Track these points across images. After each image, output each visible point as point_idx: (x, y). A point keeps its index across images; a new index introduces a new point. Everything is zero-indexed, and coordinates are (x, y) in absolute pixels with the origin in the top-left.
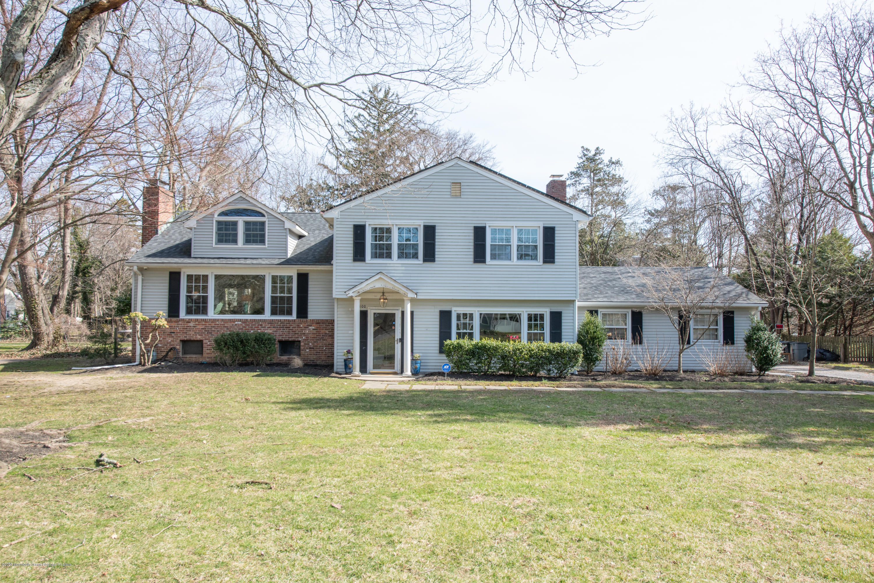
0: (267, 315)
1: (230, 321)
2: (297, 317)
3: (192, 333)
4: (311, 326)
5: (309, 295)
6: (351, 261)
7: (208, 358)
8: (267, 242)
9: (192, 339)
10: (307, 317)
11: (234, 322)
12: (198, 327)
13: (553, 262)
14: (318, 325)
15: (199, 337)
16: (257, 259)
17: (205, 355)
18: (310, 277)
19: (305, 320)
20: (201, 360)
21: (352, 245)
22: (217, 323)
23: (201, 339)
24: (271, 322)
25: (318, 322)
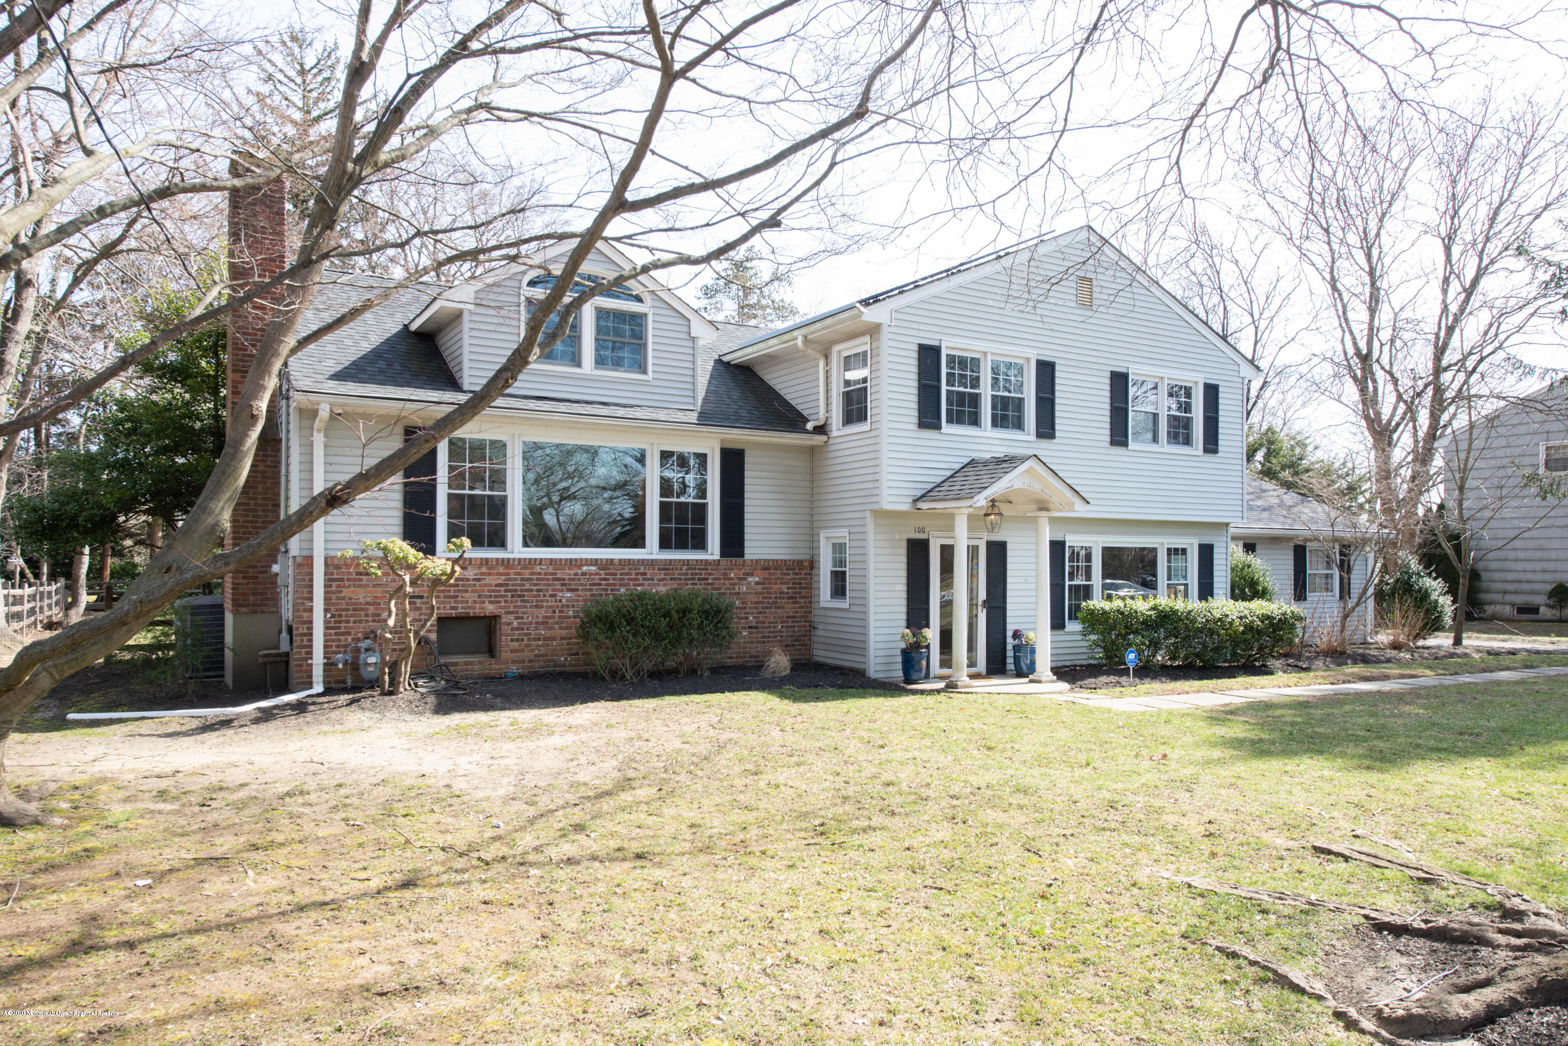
0: (652, 550)
1: (571, 563)
2: (723, 555)
3: (471, 597)
4: (752, 574)
5: (747, 502)
6: (914, 427)
7: (514, 662)
8: (650, 368)
9: (471, 612)
10: (741, 554)
11: (580, 567)
12: (487, 580)
13: (1215, 451)
14: (765, 574)
15: (490, 608)
16: (632, 406)
17: (505, 655)
18: (748, 459)
19: (741, 559)
20: (493, 667)
21: (915, 391)
22: (538, 569)
23: (496, 612)
24: (667, 566)
25: (767, 566)
